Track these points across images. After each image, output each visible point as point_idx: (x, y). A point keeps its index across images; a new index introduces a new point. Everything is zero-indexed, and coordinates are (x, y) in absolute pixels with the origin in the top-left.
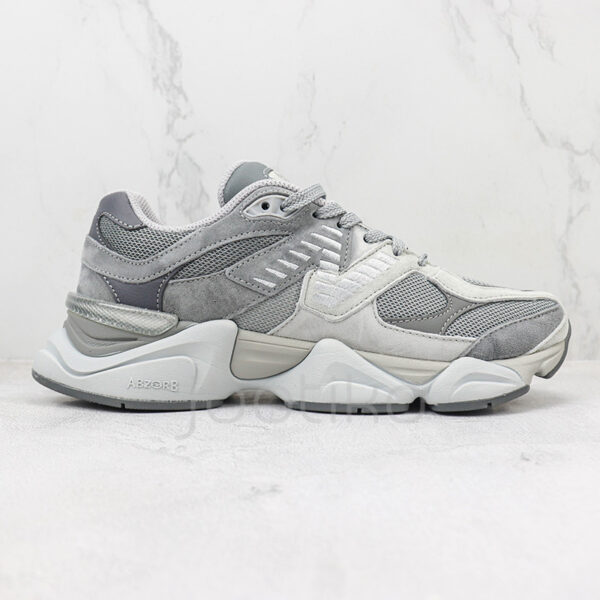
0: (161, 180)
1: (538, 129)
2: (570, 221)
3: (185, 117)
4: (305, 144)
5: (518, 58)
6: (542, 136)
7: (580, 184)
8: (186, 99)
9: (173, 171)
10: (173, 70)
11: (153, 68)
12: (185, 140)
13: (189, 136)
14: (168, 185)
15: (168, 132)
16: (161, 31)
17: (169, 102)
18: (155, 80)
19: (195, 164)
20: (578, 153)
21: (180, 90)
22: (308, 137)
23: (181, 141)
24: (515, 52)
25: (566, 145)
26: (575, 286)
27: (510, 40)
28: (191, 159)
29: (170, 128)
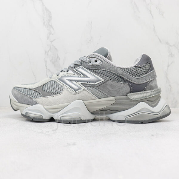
0: (45, 53)
1: (159, 38)
2: (168, 66)
3: (53, 34)
4: (89, 42)
5: (153, 17)
6: (160, 40)
7: (171, 55)
8: (53, 29)
9: (49, 51)
10: (49, 20)
11: (44, 20)
12: (53, 41)
13: (54, 40)
14: (48, 54)
15: (48, 39)
16: (46, 9)
17: (48, 30)
18: (44, 23)
19: (56, 48)
20: (171, 46)
21: (51, 26)
22: (89, 41)
23: (52, 42)
24: (152, 15)
25: (167, 43)
26: (170, 85)
27: (151, 12)
28: (54, 47)
29: (48, 38)
